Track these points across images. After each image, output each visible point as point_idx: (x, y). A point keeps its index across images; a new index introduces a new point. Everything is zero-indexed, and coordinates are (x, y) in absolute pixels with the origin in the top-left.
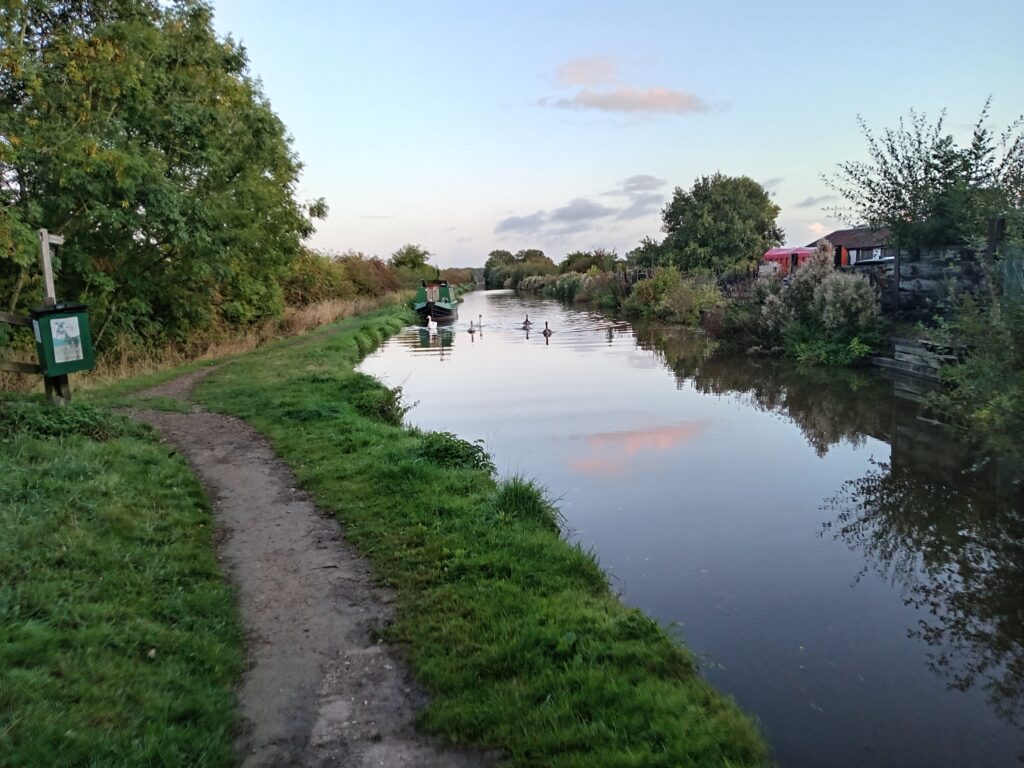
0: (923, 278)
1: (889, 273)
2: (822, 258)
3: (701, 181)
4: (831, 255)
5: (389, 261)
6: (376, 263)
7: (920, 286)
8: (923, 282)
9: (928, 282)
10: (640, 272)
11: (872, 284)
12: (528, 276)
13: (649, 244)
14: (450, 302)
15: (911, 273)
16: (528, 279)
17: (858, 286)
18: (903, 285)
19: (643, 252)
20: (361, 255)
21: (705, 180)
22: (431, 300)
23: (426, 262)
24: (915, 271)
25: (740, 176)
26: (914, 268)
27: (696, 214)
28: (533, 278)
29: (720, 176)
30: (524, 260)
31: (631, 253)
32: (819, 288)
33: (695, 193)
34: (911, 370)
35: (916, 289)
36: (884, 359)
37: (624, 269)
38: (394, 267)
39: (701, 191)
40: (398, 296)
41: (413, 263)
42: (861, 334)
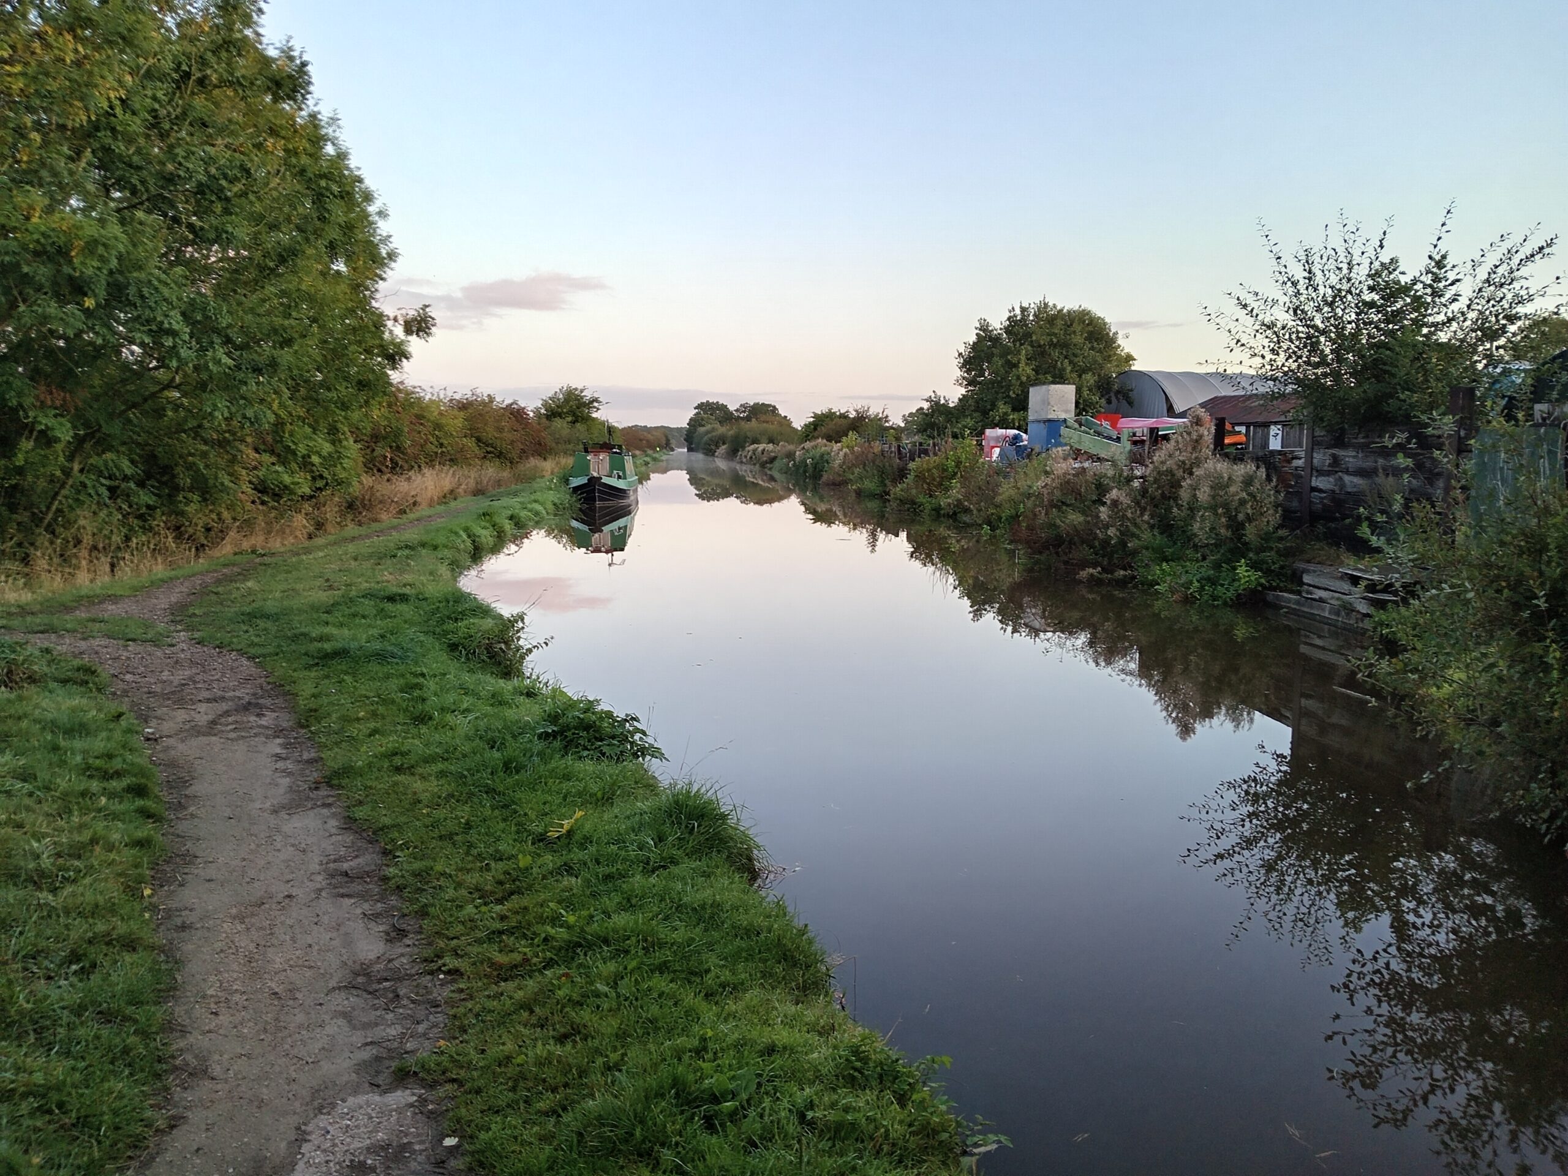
0: (1347, 472)
1: (1296, 463)
2: (1194, 436)
3: (1018, 311)
4: (1208, 432)
5: (537, 411)
6: (516, 414)
7: (1343, 486)
8: (1347, 479)
9: (1357, 480)
10: (921, 444)
11: (1269, 478)
12: (753, 443)
13: (937, 403)
14: (625, 478)
15: (1330, 465)
16: (753, 447)
17: (1248, 481)
18: (1318, 482)
19: (927, 415)
20: (491, 399)
21: (1023, 310)
22: (595, 474)
23: (594, 415)
24: (1336, 460)
25: (1076, 308)
26: (1335, 458)
27: (1008, 362)
28: (761, 447)
29: (1046, 305)
30: (748, 419)
31: (911, 415)
32: (1188, 481)
33: (1007, 330)
34: (1327, 615)
35: (1336, 489)
36: (1285, 595)
37: (898, 439)
38: (544, 420)
39: (1017, 327)
40: (548, 466)
41: (574, 415)
42: (1251, 555)
